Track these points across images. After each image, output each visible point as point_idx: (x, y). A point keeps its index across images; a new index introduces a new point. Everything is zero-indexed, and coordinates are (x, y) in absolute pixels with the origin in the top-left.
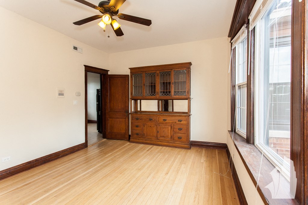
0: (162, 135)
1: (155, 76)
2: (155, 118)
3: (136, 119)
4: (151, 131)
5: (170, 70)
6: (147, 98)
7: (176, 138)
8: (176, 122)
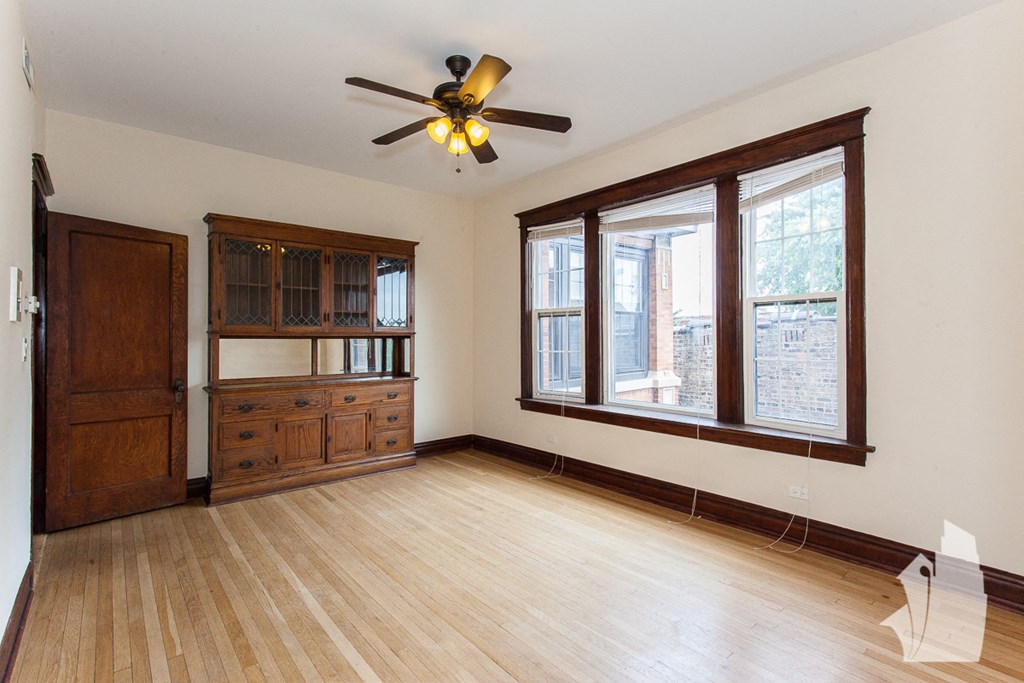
0: (341, 446)
1: (316, 262)
2: (319, 396)
3: (240, 408)
4: (303, 442)
5: (368, 253)
6: (289, 332)
7: (382, 446)
8: (382, 401)
